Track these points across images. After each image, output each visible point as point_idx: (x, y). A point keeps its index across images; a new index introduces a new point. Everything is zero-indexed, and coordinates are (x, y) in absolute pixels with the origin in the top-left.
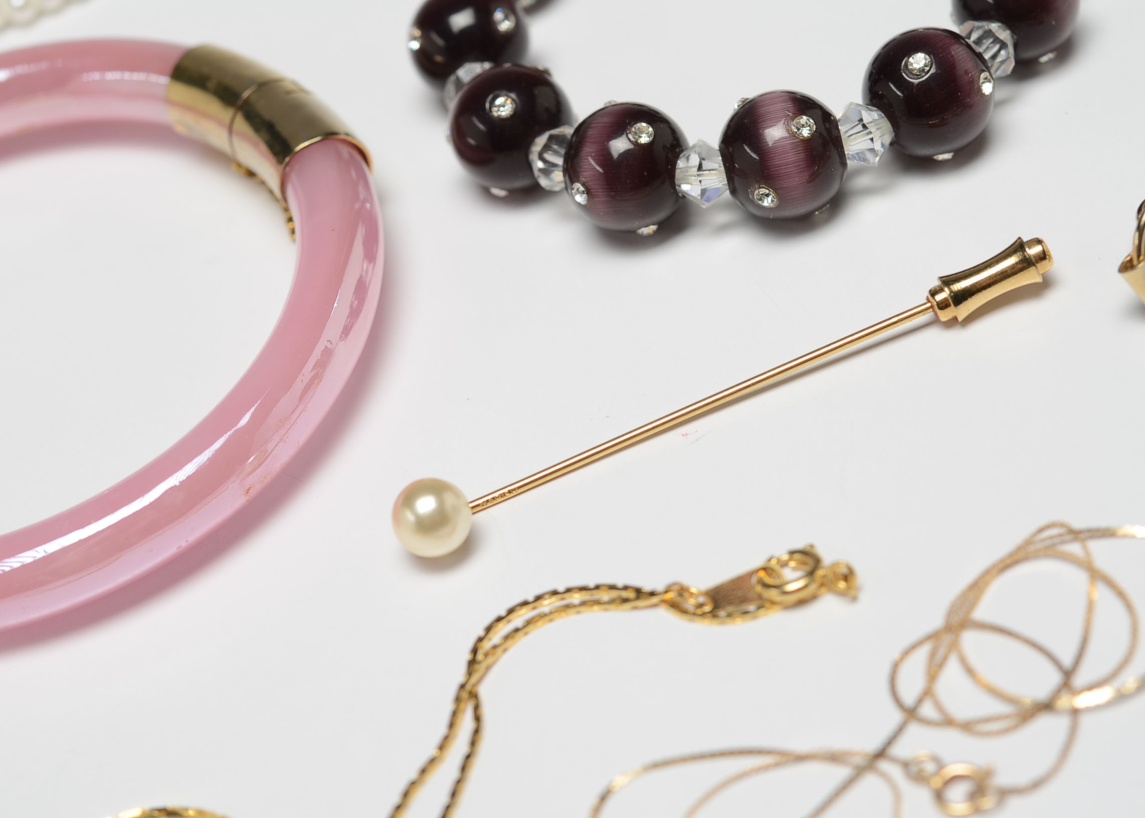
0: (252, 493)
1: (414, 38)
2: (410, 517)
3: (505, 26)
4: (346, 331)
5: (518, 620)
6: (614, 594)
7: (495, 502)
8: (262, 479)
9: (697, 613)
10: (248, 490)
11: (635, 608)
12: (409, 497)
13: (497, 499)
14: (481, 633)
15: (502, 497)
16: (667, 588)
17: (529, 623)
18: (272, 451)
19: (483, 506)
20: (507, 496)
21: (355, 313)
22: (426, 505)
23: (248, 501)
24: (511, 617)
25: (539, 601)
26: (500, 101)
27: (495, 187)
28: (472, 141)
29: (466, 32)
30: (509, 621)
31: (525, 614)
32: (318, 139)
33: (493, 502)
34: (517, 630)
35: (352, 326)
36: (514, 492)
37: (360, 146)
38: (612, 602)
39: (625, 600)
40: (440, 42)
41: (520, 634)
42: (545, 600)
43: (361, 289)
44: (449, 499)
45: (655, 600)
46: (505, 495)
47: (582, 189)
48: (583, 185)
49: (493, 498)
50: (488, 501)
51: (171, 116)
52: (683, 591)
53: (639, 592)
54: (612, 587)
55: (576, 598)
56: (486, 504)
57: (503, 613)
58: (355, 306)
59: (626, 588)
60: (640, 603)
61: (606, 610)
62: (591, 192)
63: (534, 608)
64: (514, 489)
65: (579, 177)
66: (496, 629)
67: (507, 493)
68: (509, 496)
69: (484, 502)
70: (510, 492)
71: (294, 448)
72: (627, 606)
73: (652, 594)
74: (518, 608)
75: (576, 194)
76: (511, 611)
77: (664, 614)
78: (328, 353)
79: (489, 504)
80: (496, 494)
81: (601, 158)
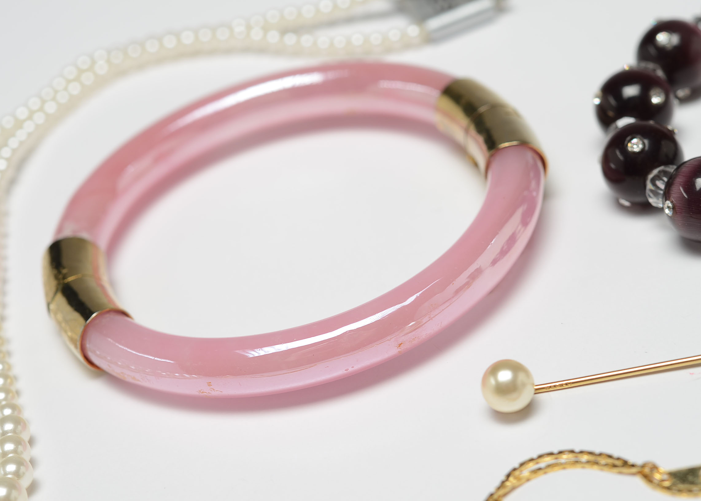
0: (403, 348)
1: (597, 97)
2: (492, 381)
3: (656, 100)
4: (494, 262)
5: (543, 463)
6: (610, 461)
7: (555, 389)
8: (411, 340)
9: (659, 485)
10: (400, 344)
11: (620, 473)
12: (495, 369)
13: (557, 387)
14: (516, 465)
15: (560, 386)
16: (644, 465)
17: (549, 466)
18: (425, 323)
19: (546, 389)
20: (564, 386)
21: (504, 252)
22: (505, 376)
23: (399, 352)
24: (539, 460)
25: (560, 455)
26: (635, 141)
27: (623, 199)
28: (613, 166)
29: (632, 99)
30: (537, 463)
31: (548, 460)
32: (515, 143)
33: (554, 388)
34: (540, 469)
35: (499, 260)
36: (569, 385)
37: (543, 156)
38: (606, 465)
39: (615, 466)
40: (612, 101)
41: (541, 472)
42: (565, 455)
43: (512, 240)
44: (521, 377)
45: (634, 470)
46: (562, 386)
47: (670, 205)
48: (672, 202)
49: (555, 386)
50: (550, 387)
51: (435, 118)
52: (654, 468)
53: (625, 463)
54: (610, 457)
55: (585, 458)
56: (549, 389)
57: (535, 456)
58: (504, 249)
59: (618, 459)
60: (625, 470)
61: (602, 470)
62: (675, 208)
63: (556, 458)
64: (570, 383)
65: (670, 197)
66: (527, 466)
67: (565, 384)
68: (565, 387)
69: (548, 387)
70: (566, 384)
71: (438, 325)
72: (616, 470)
73: (633, 466)
74: (546, 456)
75: (666, 209)
76: (540, 456)
77: (638, 481)
78: (479, 272)
79: (551, 389)
80: (557, 384)
81: (686, 187)
